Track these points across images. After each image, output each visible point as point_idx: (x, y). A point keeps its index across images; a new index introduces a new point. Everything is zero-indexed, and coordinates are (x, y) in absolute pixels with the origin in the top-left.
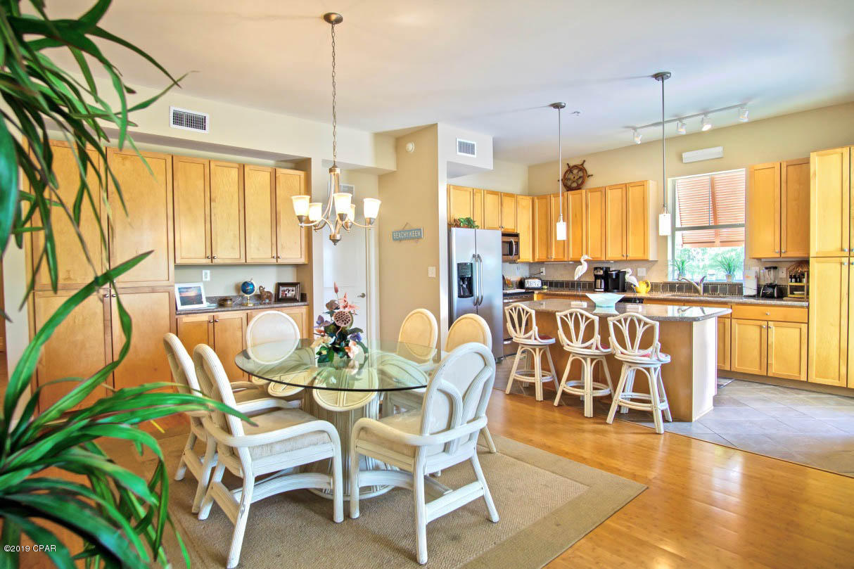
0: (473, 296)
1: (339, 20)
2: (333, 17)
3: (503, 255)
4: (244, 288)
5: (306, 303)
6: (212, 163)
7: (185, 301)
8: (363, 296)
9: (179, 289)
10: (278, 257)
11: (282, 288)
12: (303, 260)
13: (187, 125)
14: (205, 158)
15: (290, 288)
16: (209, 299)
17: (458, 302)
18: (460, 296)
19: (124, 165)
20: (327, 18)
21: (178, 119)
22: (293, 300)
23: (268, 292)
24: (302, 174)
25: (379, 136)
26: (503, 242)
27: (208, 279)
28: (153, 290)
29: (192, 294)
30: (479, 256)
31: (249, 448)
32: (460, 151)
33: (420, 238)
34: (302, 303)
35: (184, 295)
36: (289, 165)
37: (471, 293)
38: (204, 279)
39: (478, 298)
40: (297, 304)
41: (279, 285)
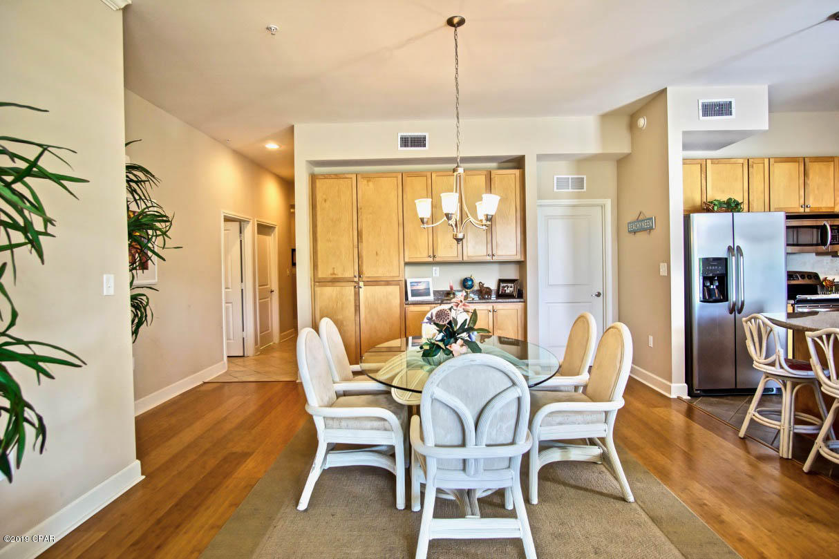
0: (727, 300)
1: (462, 22)
2: (456, 20)
3: (788, 245)
4: (466, 284)
5: (522, 300)
6: (434, 175)
7: (415, 294)
8: (599, 295)
9: (411, 283)
10: (493, 255)
11: (502, 285)
12: (519, 258)
13: (412, 146)
14: (428, 171)
15: (509, 285)
16: (435, 292)
17: (701, 308)
18: (704, 300)
19: (368, 186)
20: (450, 22)
21: (406, 142)
22: (510, 296)
23: (488, 288)
24: (517, 172)
25: (606, 117)
26: (788, 227)
27: (438, 275)
28: (388, 283)
29: (421, 287)
30: (738, 248)
31: (324, 418)
32: (704, 115)
33: (651, 229)
34: (518, 300)
35: (414, 288)
36: (510, 164)
37: (724, 297)
38: (434, 275)
39: (734, 304)
40: (515, 300)
41: (501, 281)
